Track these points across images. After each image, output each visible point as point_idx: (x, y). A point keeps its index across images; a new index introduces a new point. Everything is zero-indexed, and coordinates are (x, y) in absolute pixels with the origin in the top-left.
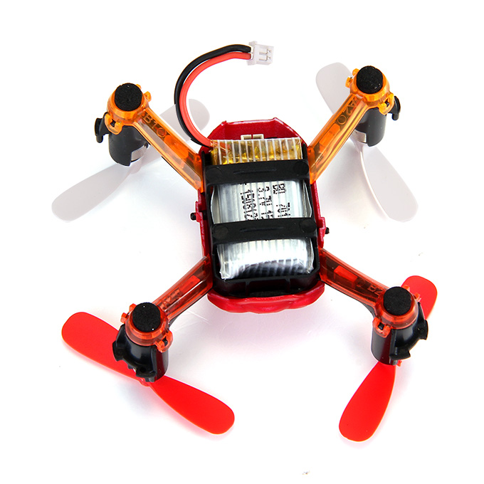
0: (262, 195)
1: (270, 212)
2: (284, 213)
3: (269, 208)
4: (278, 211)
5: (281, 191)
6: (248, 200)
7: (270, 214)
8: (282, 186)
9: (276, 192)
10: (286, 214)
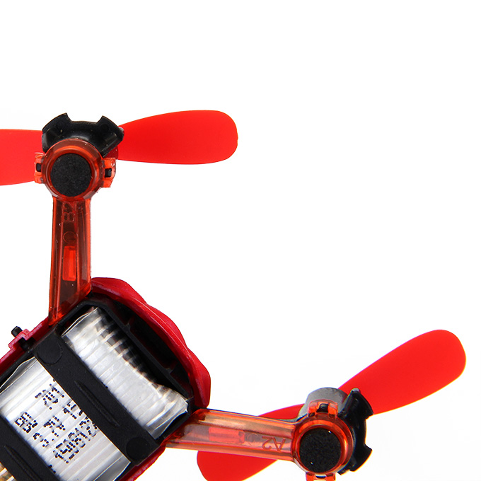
0: (50, 436)
1: (66, 411)
2: (54, 393)
3: (61, 415)
4: (56, 402)
5: (27, 418)
6: (71, 448)
7: (69, 408)
8: (19, 421)
9: (33, 423)
10: (54, 389)
